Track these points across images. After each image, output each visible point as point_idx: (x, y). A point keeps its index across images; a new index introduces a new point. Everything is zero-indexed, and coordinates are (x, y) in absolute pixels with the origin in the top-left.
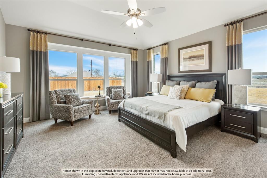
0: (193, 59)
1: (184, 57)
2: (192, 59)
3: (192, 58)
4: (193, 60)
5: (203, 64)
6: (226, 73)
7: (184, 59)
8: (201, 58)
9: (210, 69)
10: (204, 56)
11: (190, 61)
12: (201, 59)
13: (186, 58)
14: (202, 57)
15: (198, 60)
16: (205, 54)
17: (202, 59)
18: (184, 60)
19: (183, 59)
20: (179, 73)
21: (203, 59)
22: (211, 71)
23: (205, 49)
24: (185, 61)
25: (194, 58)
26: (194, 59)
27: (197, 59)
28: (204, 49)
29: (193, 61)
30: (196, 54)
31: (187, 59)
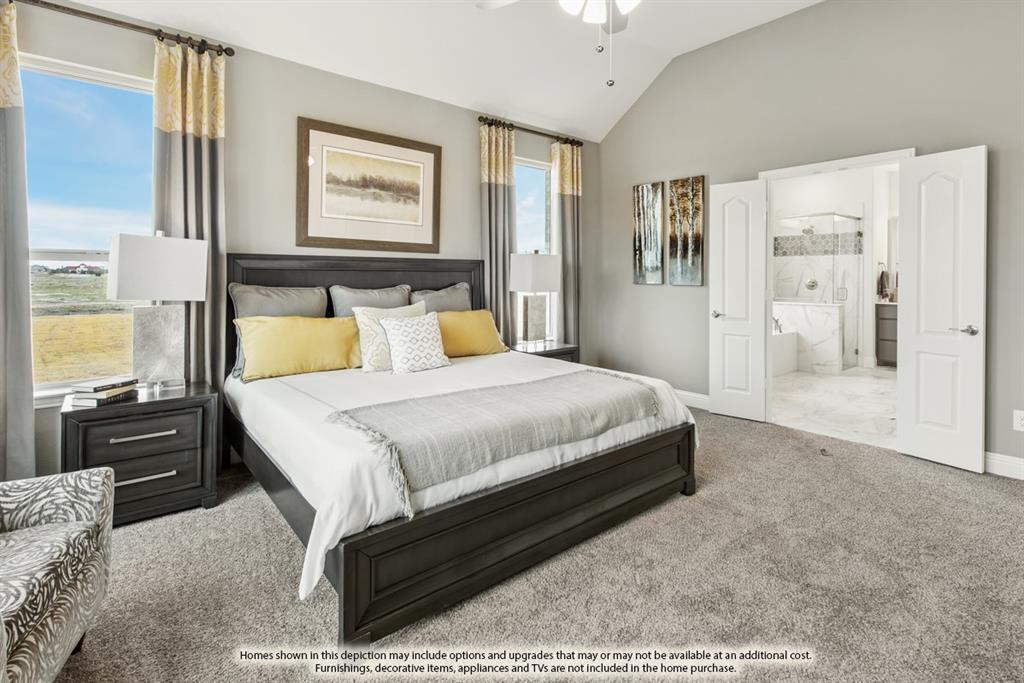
0: (377, 191)
1: (334, 173)
2: (373, 190)
3: (375, 187)
4: (376, 197)
5: (415, 221)
6: (483, 262)
7: (333, 180)
8: (409, 198)
9: (434, 247)
10: (418, 194)
11: (363, 197)
12: (408, 201)
13: (345, 180)
14: (411, 195)
15: (398, 200)
16: (421, 183)
17: (411, 201)
18: (331, 186)
19: (328, 182)
20: (298, 245)
21: (416, 201)
22: (437, 252)
23: (422, 165)
24: (340, 193)
25: (381, 189)
26: (383, 193)
27: (392, 197)
28: (419, 167)
29: (378, 203)
30: (392, 178)
31: (349, 183)
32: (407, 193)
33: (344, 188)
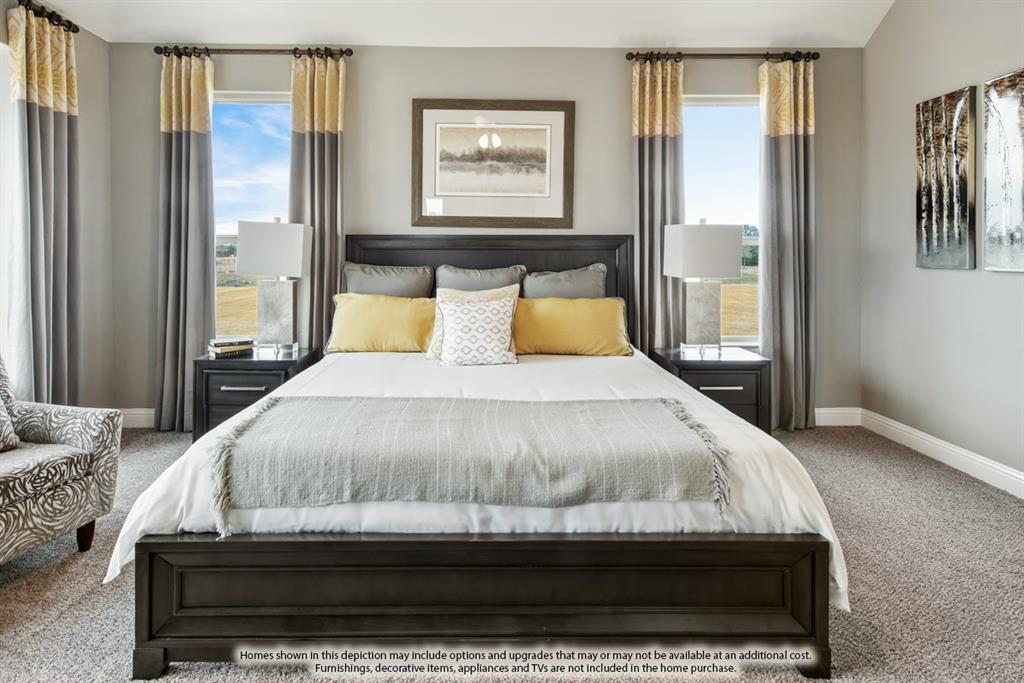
0: (495, 163)
1: (448, 150)
2: (489, 163)
3: (492, 159)
4: (493, 170)
5: (540, 192)
6: (632, 237)
7: (447, 157)
8: (533, 166)
9: (568, 220)
10: (543, 160)
11: (479, 171)
12: (531, 170)
13: (459, 155)
14: (535, 164)
15: (519, 171)
16: (547, 148)
17: (535, 170)
18: (445, 163)
19: (442, 160)
20: (414, 225)
21: (542, 170)
22: (570, 226)
23: (549, 127)
24: (453, 169)
25: (498, 161)
26: (500, 164)
27: (512, 168)
28: (545, 130)
29: (496, 175)
30: (511, 146)
31: (464, 158)
32: (531, 160)
33: (458, 163)
